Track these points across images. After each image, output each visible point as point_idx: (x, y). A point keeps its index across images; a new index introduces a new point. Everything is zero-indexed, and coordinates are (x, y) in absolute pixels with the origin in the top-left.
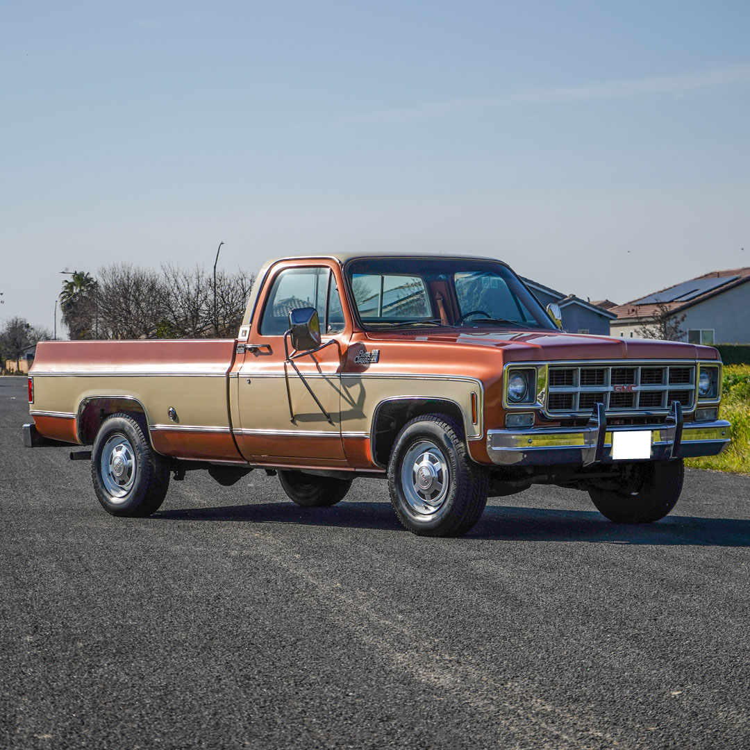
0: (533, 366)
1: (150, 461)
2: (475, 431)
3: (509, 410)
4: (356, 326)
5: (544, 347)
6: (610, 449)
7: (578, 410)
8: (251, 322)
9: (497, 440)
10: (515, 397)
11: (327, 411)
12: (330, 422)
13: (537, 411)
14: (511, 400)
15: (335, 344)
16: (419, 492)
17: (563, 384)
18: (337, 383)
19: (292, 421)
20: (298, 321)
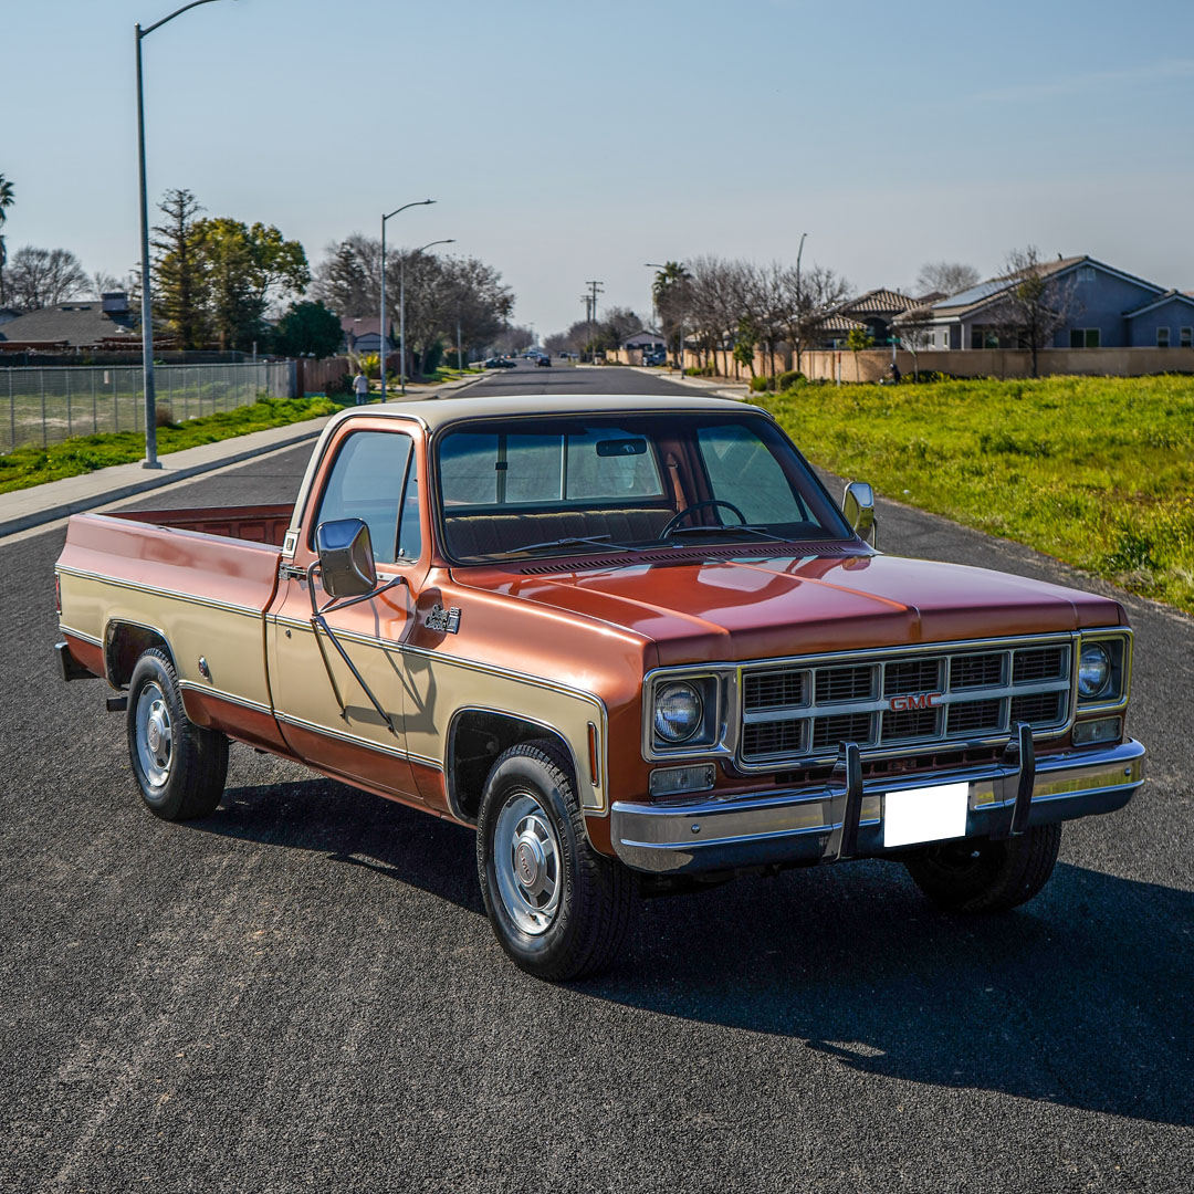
0: (711, 672)
1: (189, 735)
2: (595, 797)
3: (657, 764)
4: (437, 554)
5: (735, 633)
6: (878, 829)
7: (810, 751)
8: (300, 526)
9: (635, 826)
10: (674, 734)
11: (386, 709)
12: (391, 730)
13: (718, 760)
14: (663, 741)
15: (403, 586)
16: (520, 887)
17: (780, 702)
18: (398, 659)
19: (344, 716)
20: (330, 544)
